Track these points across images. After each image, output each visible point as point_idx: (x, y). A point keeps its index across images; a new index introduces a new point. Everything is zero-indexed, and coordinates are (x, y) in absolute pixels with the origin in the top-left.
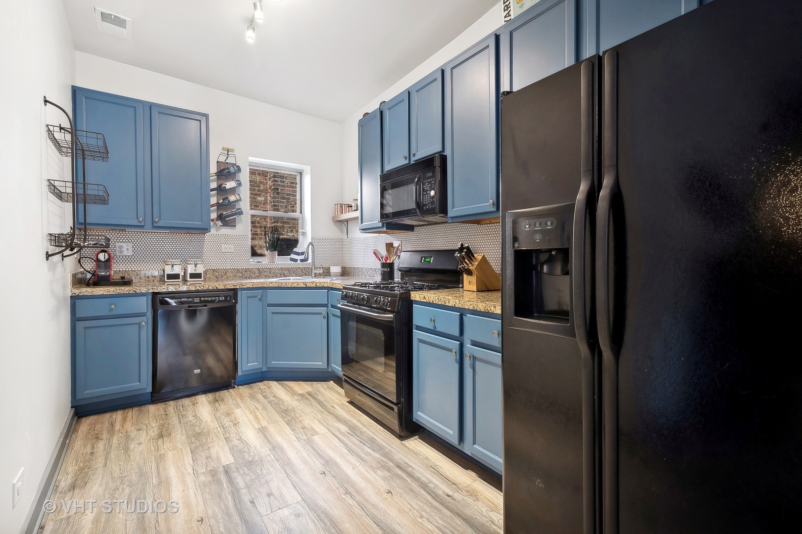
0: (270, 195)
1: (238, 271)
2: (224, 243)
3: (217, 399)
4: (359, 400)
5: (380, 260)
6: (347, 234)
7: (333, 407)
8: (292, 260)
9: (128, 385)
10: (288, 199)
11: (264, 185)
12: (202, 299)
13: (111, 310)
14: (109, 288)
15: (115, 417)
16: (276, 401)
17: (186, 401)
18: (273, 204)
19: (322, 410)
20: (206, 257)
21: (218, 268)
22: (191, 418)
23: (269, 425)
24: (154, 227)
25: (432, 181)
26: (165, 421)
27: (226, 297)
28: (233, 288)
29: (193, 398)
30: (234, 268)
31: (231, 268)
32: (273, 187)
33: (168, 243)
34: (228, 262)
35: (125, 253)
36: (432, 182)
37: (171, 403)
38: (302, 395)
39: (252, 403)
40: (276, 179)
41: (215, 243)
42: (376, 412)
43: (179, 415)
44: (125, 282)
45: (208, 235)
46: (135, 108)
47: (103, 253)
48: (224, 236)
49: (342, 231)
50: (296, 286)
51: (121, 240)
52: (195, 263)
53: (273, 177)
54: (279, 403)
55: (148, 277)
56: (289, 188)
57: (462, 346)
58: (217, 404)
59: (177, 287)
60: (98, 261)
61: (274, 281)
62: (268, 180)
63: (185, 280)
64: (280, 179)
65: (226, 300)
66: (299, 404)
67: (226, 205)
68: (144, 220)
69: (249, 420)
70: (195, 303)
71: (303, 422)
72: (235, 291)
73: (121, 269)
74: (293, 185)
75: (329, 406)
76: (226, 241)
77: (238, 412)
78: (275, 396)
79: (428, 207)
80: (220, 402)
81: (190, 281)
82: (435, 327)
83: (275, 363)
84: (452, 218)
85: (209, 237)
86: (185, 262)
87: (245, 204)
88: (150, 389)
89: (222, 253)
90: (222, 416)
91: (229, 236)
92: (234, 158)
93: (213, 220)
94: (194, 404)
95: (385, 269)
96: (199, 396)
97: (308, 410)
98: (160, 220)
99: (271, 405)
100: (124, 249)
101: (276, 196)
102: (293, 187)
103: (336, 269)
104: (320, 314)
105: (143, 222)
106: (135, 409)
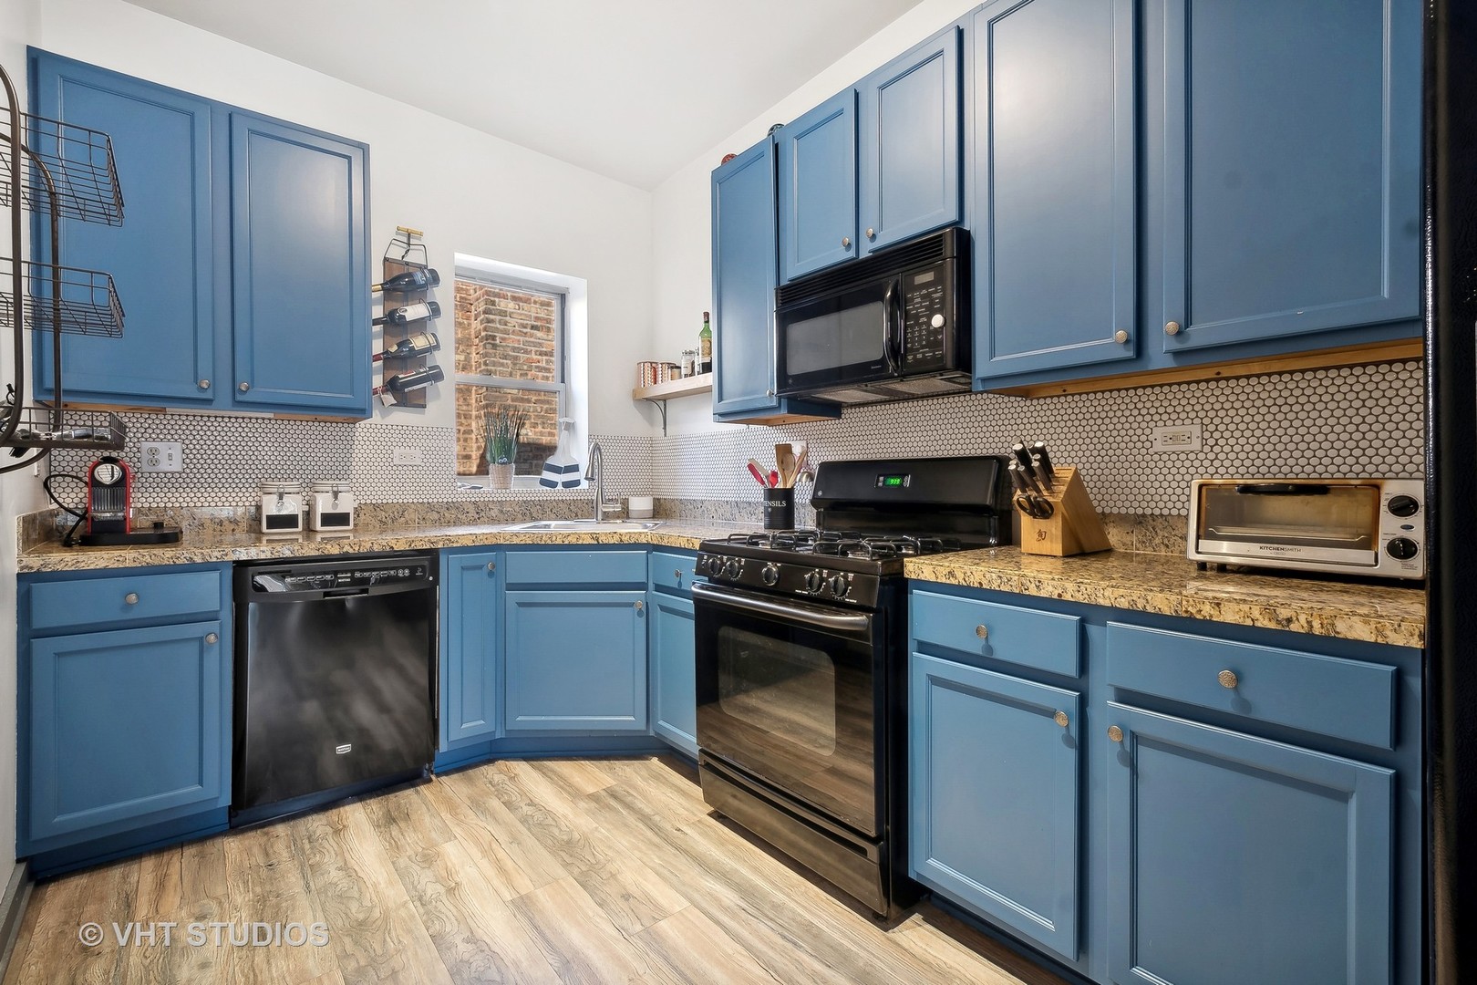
0: (476, 349)
1: (431, 507)
2: (400, 444)
3: (395, 814)
4: (738, 811)
5: (763, 483)
6: (665, 428)
7: (679, 830)
8: (544, 482)
9: (172, 794)
10: (516, 358)
11: (464, 328)
12: (358, 575)
13: (128, 606)
14: (122, 553)
15: (136, 878)
16: (538, 816)
17: (317, 824)
18: (483, 367)
19: (656, 840)
20: (357, 476)
21: (385, 501)
22: (334, 875)
23: (539, 892)
24: (239, 404)
25: (936, 292)
26: (268, 887)
27: (413, 570)
28: (428, 547)
29: (333, 814)
30: (421, 501)
31: (415, 501)
32: (483, 334)
33: (269, 444)
34: (408, 488)
35: (164, 466)
36: (934, 296)
37: (281, 830)
38: (594, 798)
39: (480, 823)
40: (491, 317)
41: (379, 443)
42: (792, 845)
43: (302, 866)
44: (164, 536)
45: (363, 426)
46: (192, 115)
47: (109, 466)
48: (400, 428)
49: (651, 422)
50: (574, 541)
51: (154, 436)
52: (335, 489)
53: (485, 312)
54: (547, 822)
55: (221, 523)
56: (518, 335)
57: (1083, 702)
58: (395, 831)
59: (296, 548)
60: (94, 483)
61: (517, 530)
62: (473, 318)
63: (309, 530)
64: (498, 318)
65: (412, 577)
66: (595, 825)
67: (404, 359)
68: (213, 385)
69: (485, 878)
70: (340, 585)
71: (619, 876)
72: (432, 555)
73: (154, 505)
74: (525, 330)
75: (668, 827)
76: (402, 440)
77: (451, 851)
78: (532, 803)
79: (920, 356)
80: (402, 824)
81: (322, 532)
82: (989, 649)
83: (526, 720)
84: (984, 380)
85: (365, 430)
86: (311, 487)
87: (446, 358)
88: (226, 800)
89: (395, 468)
90: (414, 866)
91: (410, 428)
92: (423, 254)
93: (375, 392)
94: (337, 832)
95: (777, 504)
96: (348, 808)
97: (623, 841)
98: (253, 387)
99: (529, 829)
100: (162, 457)
101: (491, 351)
102: (526, 333)
103: (641, 504)
104: (631, 605)
105: (210, 391)
106: (190, 851)
